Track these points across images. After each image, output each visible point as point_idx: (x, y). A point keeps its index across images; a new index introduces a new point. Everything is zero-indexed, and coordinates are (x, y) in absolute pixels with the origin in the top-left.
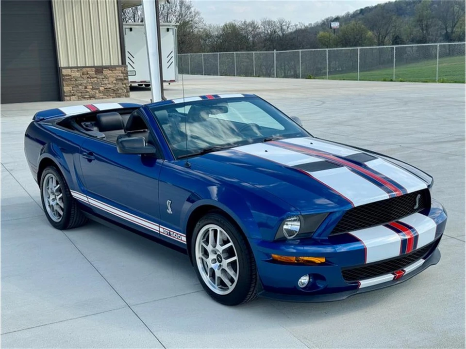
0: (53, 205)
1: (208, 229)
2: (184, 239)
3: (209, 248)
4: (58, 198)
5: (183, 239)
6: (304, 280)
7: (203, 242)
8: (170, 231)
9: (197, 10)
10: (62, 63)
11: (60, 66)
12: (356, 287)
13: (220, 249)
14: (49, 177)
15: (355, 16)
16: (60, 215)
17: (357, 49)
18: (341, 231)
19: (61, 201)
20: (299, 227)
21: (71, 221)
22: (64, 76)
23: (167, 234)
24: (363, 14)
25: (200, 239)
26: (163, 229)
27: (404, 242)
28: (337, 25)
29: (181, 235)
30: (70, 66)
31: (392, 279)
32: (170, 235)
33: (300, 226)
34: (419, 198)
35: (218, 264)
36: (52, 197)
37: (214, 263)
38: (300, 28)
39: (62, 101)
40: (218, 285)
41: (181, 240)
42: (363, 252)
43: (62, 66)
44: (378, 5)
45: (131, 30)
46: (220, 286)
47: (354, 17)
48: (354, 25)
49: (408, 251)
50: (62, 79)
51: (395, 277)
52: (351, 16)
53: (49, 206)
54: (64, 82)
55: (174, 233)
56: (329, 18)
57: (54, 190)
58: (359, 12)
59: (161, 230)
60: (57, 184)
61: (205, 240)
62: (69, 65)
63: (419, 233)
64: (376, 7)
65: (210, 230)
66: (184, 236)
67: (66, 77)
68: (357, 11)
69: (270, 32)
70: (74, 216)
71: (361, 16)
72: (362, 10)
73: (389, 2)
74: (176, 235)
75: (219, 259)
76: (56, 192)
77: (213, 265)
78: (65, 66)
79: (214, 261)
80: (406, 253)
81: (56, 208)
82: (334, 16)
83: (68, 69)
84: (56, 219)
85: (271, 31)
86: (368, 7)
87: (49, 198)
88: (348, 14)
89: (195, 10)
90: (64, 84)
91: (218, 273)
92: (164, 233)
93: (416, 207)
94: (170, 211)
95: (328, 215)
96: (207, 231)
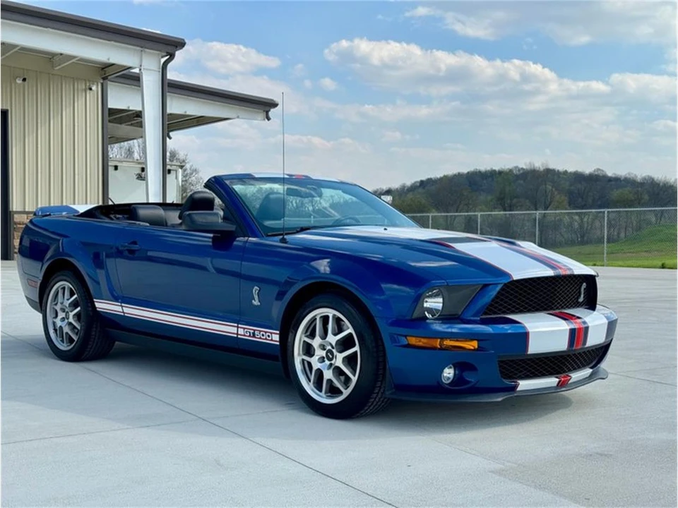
0: (63, 326)
1: (316, 316)
2: (276, 337)
3: (316, 343)
4: (71, 314)
5: (274, 339)
6: (449, 373)
7: (307, 336)
8: (255, 330)
9: (194, 167)
10: (15, 205)
11: (11, 210)
12: (514, 388)
13: (332, 339)
14: (57, 289)
15: (413, 188)
16: (71, 340)
17: (429, 216)
18: (495, 313)
19: (76, 319)
20: (441, 305)
21: (90, 346)
22: (16, 223)
23: (250, 336)
24: (424, 188)
25: (302, 333)
26: (244, 329)
27: (572, 332)
28: (389, 199)
29: (271, 333)
30: (27, 210)
31: (555, 385)
32: (254, 336)
33: (443, 303)
34: (585, 289)
35: (327, 362)
36: (61, 315)
37: (321, 363)
38: (338, 200)
39: (10, 260)
40: (326, 393)
41: (272, 340)
42: (524, 336)
43: (14, 210)
44: (445, 176)
45: (116, 168)
46: (329, 394)
47: (411, 191)
48: (411, 199)
49: (576, 346)
50: (12, 229)
51: (559, 382)
52: (407, 190)
53: (55, 330)
54: (15, 233)
55: (260, 331)
56: (378, 190)
57: (67, 303)
58: (418, 184)
59: (241, 331)
60: (72, 294)
61: (308, 333)
62: (25, 209)
63: (590, 325)
64: (441, 179)
65: (318, 318)
66: (276, 334)
67: (18, 226)
68: (416, 182)
69: (295, 205)
70: (95, 339)
71: (420, 190)
72: (422, 182)
73: (459, 173)
74: (263, 335)
75: (330, 356)
76: (69, 306)
77: (321, 364)
78: (18, 210)
79: (321, 360)
80: (574, 348)
81: (66, 329)
82: (385, 187)
83: (22, 215)
84: (64, 347)
85: (296, 203)
86: (431, 179)
87: (56, 316)
88: (403, 187)
89: (192, 166)
90: (15, 235)
91: (328, 375)
92: (245, 335)
93: (581, 299)
94: (256, 302)
95: (481, 289)
96: (314, 319)
